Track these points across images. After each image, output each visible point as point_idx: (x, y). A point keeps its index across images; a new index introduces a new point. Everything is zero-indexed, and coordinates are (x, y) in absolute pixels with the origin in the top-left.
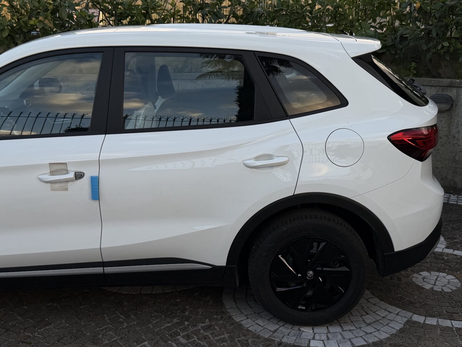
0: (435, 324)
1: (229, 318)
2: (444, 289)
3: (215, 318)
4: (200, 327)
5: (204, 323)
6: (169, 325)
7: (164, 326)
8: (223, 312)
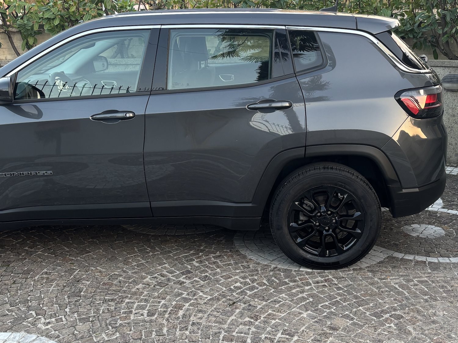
0: (412, 259)
1: (237, 251)
2: (428, 237)
3: (225, 251)
4: (212, 256)
5: (215, 254)
6: (186, 254)
7: (182, 255)
8: (233, 248)
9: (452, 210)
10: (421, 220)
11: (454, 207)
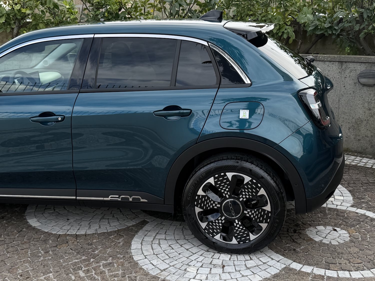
0: (309, 272)
1: (130, 257)
2: (332, 242)
3: (118, 257)
4: (102, 264)
5: (106, 260)
6: (77, 261)
7: (73, 261)
8: (127, 252)
9: (361, 209)
10: (327, 221)
11: (363, 205)
